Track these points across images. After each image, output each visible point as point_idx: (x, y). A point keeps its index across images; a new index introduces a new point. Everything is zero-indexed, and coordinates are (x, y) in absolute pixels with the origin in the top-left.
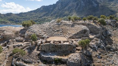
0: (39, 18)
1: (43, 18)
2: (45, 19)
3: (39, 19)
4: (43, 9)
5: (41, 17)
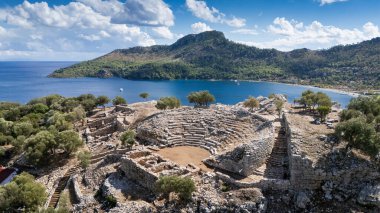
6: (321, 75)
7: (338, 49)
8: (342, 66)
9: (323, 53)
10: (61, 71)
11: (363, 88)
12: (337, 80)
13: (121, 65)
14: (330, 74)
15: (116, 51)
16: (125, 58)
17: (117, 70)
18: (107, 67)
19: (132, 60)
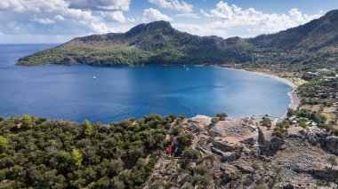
0: (311, 50)
1: (321, 51)
2: (328, 55)
3: (307, 56)
4: (332, 20)
5: (316, 49)
6: (250, 60)
7: (262, 37)
8: (265, 52)
9: (251, 41)
10: (26, 59)
11: (281, 71)
12: (262, 63)
13: (83, 53)
14: (257, 59)
15: (76, 39)
16: (85, 45)
17: (80, 57)
18: (71, 55)
19: (91, 47)
